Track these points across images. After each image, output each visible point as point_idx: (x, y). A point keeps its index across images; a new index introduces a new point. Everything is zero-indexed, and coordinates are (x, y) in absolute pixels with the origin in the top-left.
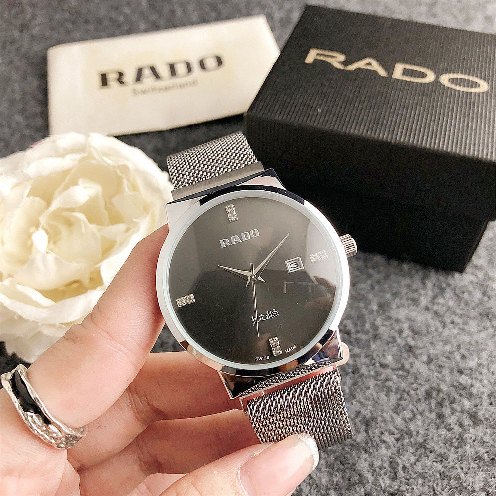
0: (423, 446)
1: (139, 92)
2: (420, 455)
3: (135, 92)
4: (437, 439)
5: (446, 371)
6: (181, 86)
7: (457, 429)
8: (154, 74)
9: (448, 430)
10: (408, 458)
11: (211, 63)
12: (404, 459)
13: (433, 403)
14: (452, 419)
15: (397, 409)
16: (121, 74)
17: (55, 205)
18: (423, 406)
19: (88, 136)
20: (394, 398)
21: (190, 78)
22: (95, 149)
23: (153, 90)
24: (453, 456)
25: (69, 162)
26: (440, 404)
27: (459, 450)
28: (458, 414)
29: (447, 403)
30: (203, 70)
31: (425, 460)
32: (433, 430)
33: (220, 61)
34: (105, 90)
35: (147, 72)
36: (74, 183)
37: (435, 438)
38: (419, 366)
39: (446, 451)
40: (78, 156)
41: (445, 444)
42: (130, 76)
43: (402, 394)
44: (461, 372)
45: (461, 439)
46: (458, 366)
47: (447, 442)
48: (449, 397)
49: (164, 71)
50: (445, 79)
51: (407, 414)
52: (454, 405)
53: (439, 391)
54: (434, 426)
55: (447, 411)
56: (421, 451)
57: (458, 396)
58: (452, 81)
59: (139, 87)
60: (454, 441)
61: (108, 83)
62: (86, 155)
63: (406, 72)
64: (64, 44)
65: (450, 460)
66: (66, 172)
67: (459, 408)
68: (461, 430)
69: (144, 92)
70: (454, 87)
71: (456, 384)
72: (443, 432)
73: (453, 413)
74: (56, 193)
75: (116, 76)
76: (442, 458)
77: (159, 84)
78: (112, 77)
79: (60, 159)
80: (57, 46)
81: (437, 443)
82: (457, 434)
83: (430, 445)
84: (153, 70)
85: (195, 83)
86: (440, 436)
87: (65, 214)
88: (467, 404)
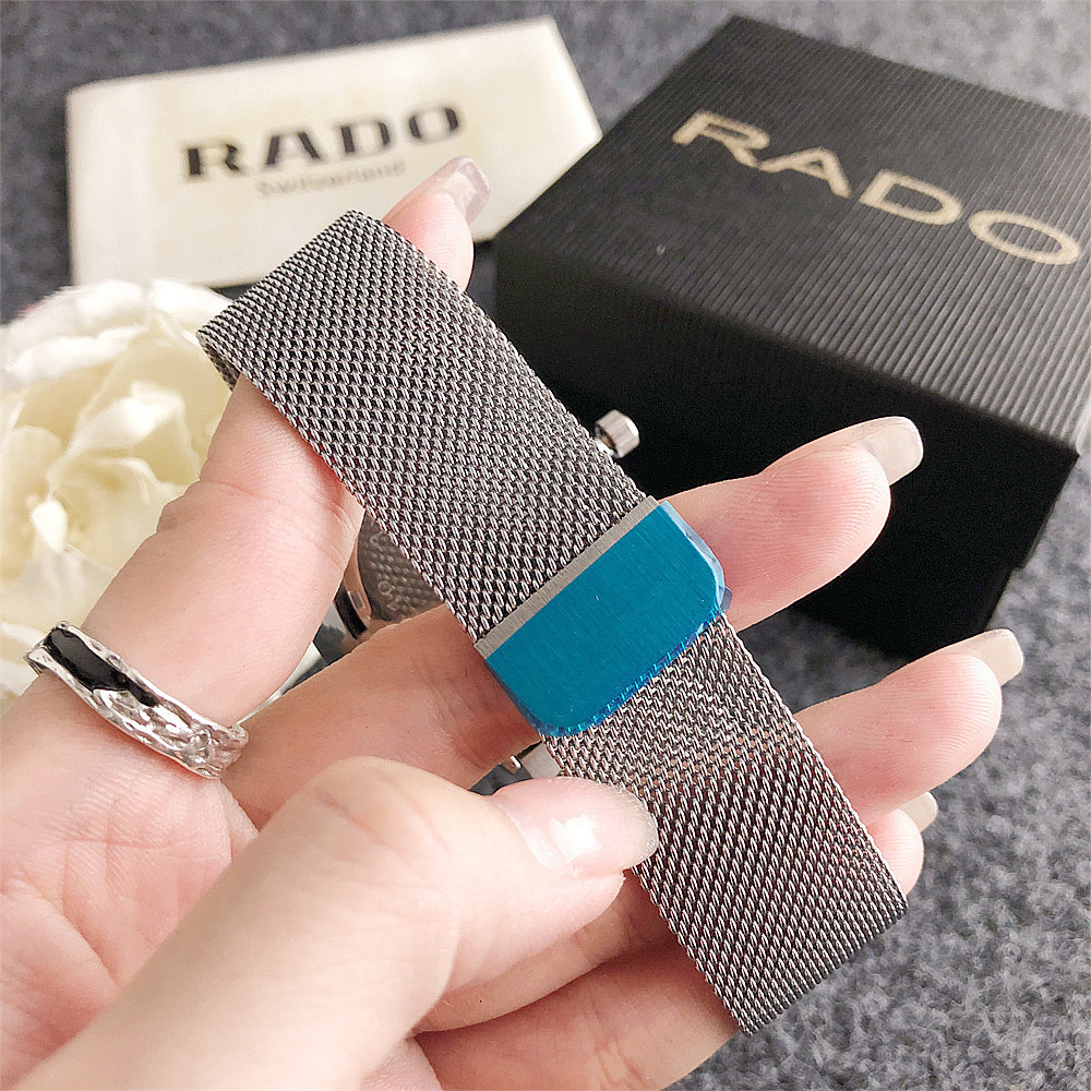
0: (906, 971)
1: (273, 190)
2: (901, 993)
3: (264, 189)
4: (937, 955)
6: (368, 175)
7: (982, 934)
8: (306, 148)
9: (962, 934)
10: (873, 1001)
11: (433, 124)
12: (866, 1001)
14: (970, 913)
16: (232, 149)
17: (80, 443)
19: (146, 287)
21: (388, 158)
22: (166, 315)
23: (304, 183)
24: (973, 993)
25: (107, 345)
26: (945, 879)
27: (987, 980)
28: (983, 899)
29: (959, 876)
30: (415, 139)
31: (910, 1004)
32: (928, 937)
33: (452, 119)
34: (197, 186)
35: (291, 145)
36: (124, 393)
37: (934, 955)
39: (956, 982)
40: (128, 333)
41: (956, 967)
42: (253, 154)
44: (990, 808)
45: (991, 957)
46: (982, 795)
47: (961, 963)
48: (964, 862)
49: (328, 142)
50: (981, 224)
52: (976, 882)
54: (931, 927)
55: (959, 894)
56: (903, 984)
57: (982, 861)
59: (274, 177)
60: (975, 959)
61: (203, 169)
62: (145, 329)
63: (896, 194)
64: (104, 83)
65: (967, 1002)
66: (101, 370)
67: (985, 888)
68: (989, 935)
69: (284, 188)
70: (996, 242)
71: (978, 834)
72: (952, 940)
73: (972, 898)
74: (82, 416)
75: (221, 153)
76: (949, 999)
77: (318, 170)
78: (213, 156)
79: (87, 341)
80: (91, 86)
81: (939, 965)
82: (981, 945)
83: (923, 969)
84: (304, 139)
85: (397, 168)
86: (944, 949)
87: (105, 462)
88: (1004, 878)
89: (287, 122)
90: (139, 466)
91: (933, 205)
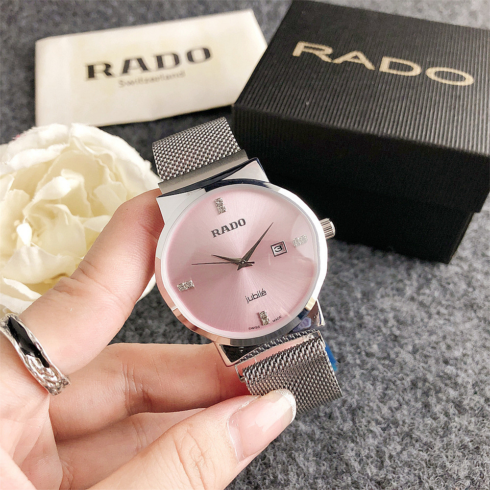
0: (409, 435)
1: (126, 84)
2: (406, 444)
3: (122, 83)
4: (423, 428)
5: (432, 362)
6: (168, 77)
7: (443, 418)
8: (141, 66)
9: (434, 419)
10: (394, 447)
11: (198, 55)
12: (390, 448)
13: (419, 393)
14: (437, 409)
15: (383, 398)
16: (108, 66)
17: (38, 197)
18: (409, 396)
19: (70, 126)
20: (380, 388)
21: (178, 70)
22: (77, 139)
23: (140, 81)
24: (438, 444)
25: (51, 153)
26: (426, 394)
27: (445, 439)
28: (443, 403)
29: (432, 392)
30: (190, 62)
31: (411, 449)
32: (419, 419)
33: (207, 54)
34: (92, 82)
35: (134, 64)
36: (57, 174)
37: (421, 428)
38: (405, 356)
39: (431, 440)
40: (60, 147)
41: (431, 433)
43: (388, 383)
44: (446, 362)
45: (446, 428)
46: (443, 356)
47: (433, 431)
48: (435, 386)
49: (151, 63)
50: (431, 73)
51: (394, 404)
52: (440, 395)
53: (425, 380)
54: (420, 415)
55: (432, 400)
56: (407, 440)
57: (443, 386)
58: (438, 74)
59: (126, 78)
60: (439, 430)
61: (95, 75)
62: (68, 145)
63: (392, 66)
65: (436, 448)
66: (48, 163)
67: (444, 398)
68: (446, 419)
69: (131, 83)
70: (440, 80)
71: (441, 374)
72: (429, 421)
73: (439, 403)
74: (39, 185)
75: (103, 68)
76: (428, 447)
77: (146, 75)
78: (99, 69)
79: (42, 151)
81: (423, 432)
82: (442, 423)
83: (416, 434)
84: (140, 61)
85: (182, 74)
86: (426, 425)
87: (48, 206)
88: (453, 393)
89: (133, 54)
91: (410, 68)
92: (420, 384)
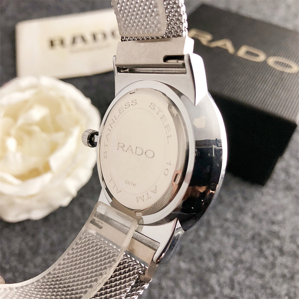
4: (258, 264)
5: (264, 223)
8: (83, 40)
9: (265, 258)
10: (241, 277)
13: (256, 243)
15: (234, 247)
18: (250, 245)
20: (232, 240)
24: (268, 275)
25: (27, 95)
26: (261, 243)
30: (113, 37)
36: (31, 107)
38: (247, 219)
43: (237, 237)
44: (273, 223)
49: (89, 38)
50: (271, 61)
51: (240, 249)
53: (259, 235)
55: (264, 247)
58: (277, 63)
62: (38, 90)
63: (248, 53)
68: (272, 258)
78: (57, 43)
89: (77, 32)
90: (36, 129)
91: (257, 56)
92: (256, 237)
